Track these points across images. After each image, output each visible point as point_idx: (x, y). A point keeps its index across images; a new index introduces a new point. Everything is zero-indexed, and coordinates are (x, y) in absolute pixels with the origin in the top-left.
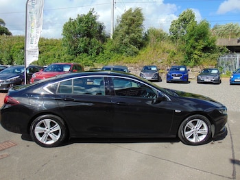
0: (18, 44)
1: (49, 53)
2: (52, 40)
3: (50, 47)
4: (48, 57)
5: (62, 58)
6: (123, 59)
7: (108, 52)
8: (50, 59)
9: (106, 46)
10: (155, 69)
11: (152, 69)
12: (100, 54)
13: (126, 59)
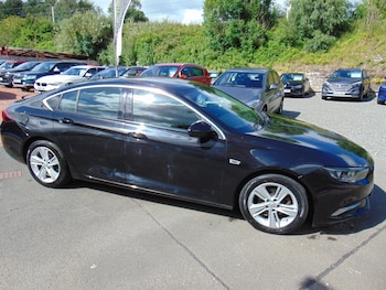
0: (144, 36)
1: (184, 47)
2: (191, 26)
3: (187, 38)
4: (182, 53)
5: (201, 55)
6: (302, 56)
7: (276, 43)
8: (184, 57)
9: (275, 33)
10: (359, 75)
11: (353, 75)
12: (261, 48)
13: (309, 57)
